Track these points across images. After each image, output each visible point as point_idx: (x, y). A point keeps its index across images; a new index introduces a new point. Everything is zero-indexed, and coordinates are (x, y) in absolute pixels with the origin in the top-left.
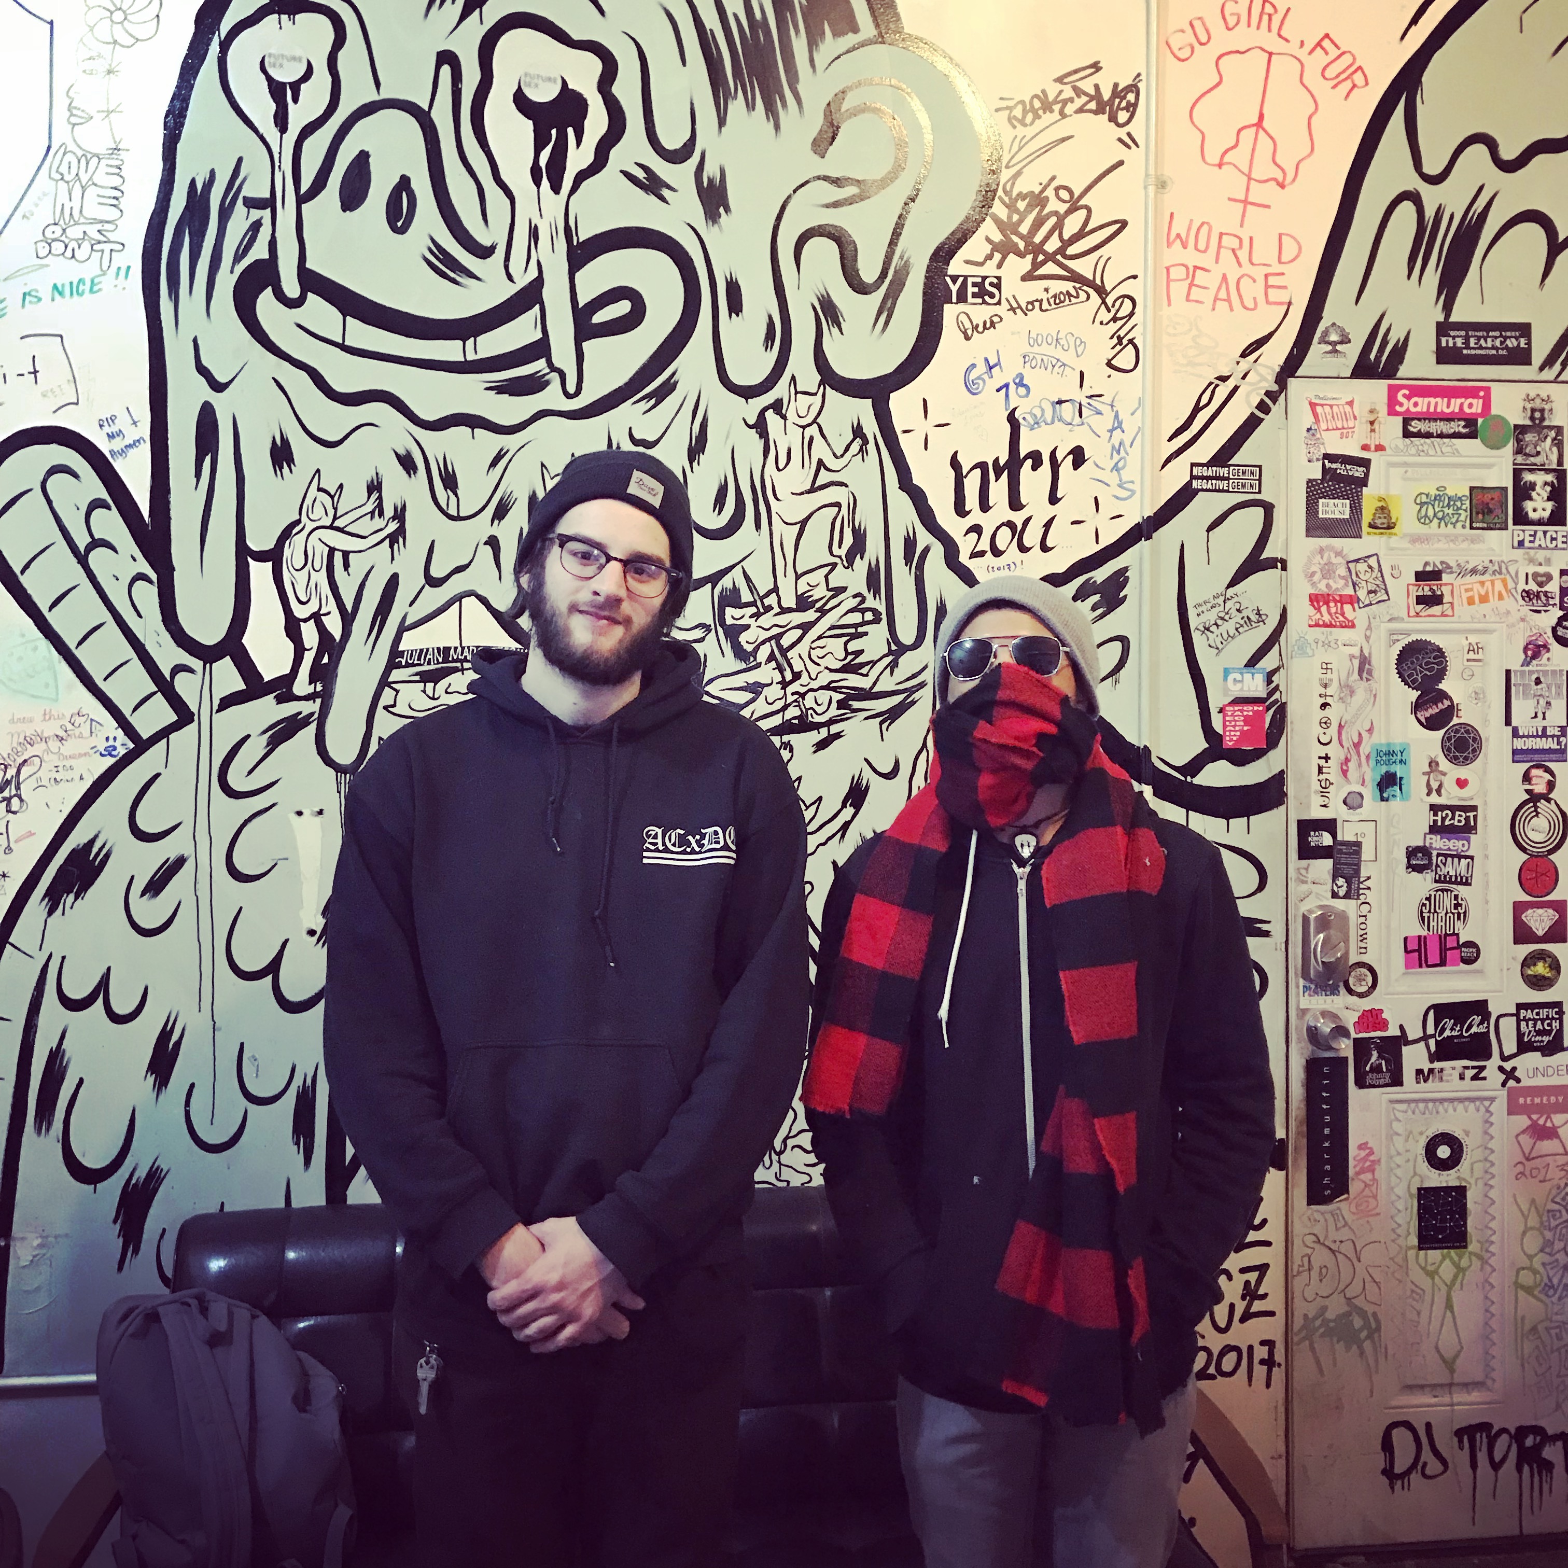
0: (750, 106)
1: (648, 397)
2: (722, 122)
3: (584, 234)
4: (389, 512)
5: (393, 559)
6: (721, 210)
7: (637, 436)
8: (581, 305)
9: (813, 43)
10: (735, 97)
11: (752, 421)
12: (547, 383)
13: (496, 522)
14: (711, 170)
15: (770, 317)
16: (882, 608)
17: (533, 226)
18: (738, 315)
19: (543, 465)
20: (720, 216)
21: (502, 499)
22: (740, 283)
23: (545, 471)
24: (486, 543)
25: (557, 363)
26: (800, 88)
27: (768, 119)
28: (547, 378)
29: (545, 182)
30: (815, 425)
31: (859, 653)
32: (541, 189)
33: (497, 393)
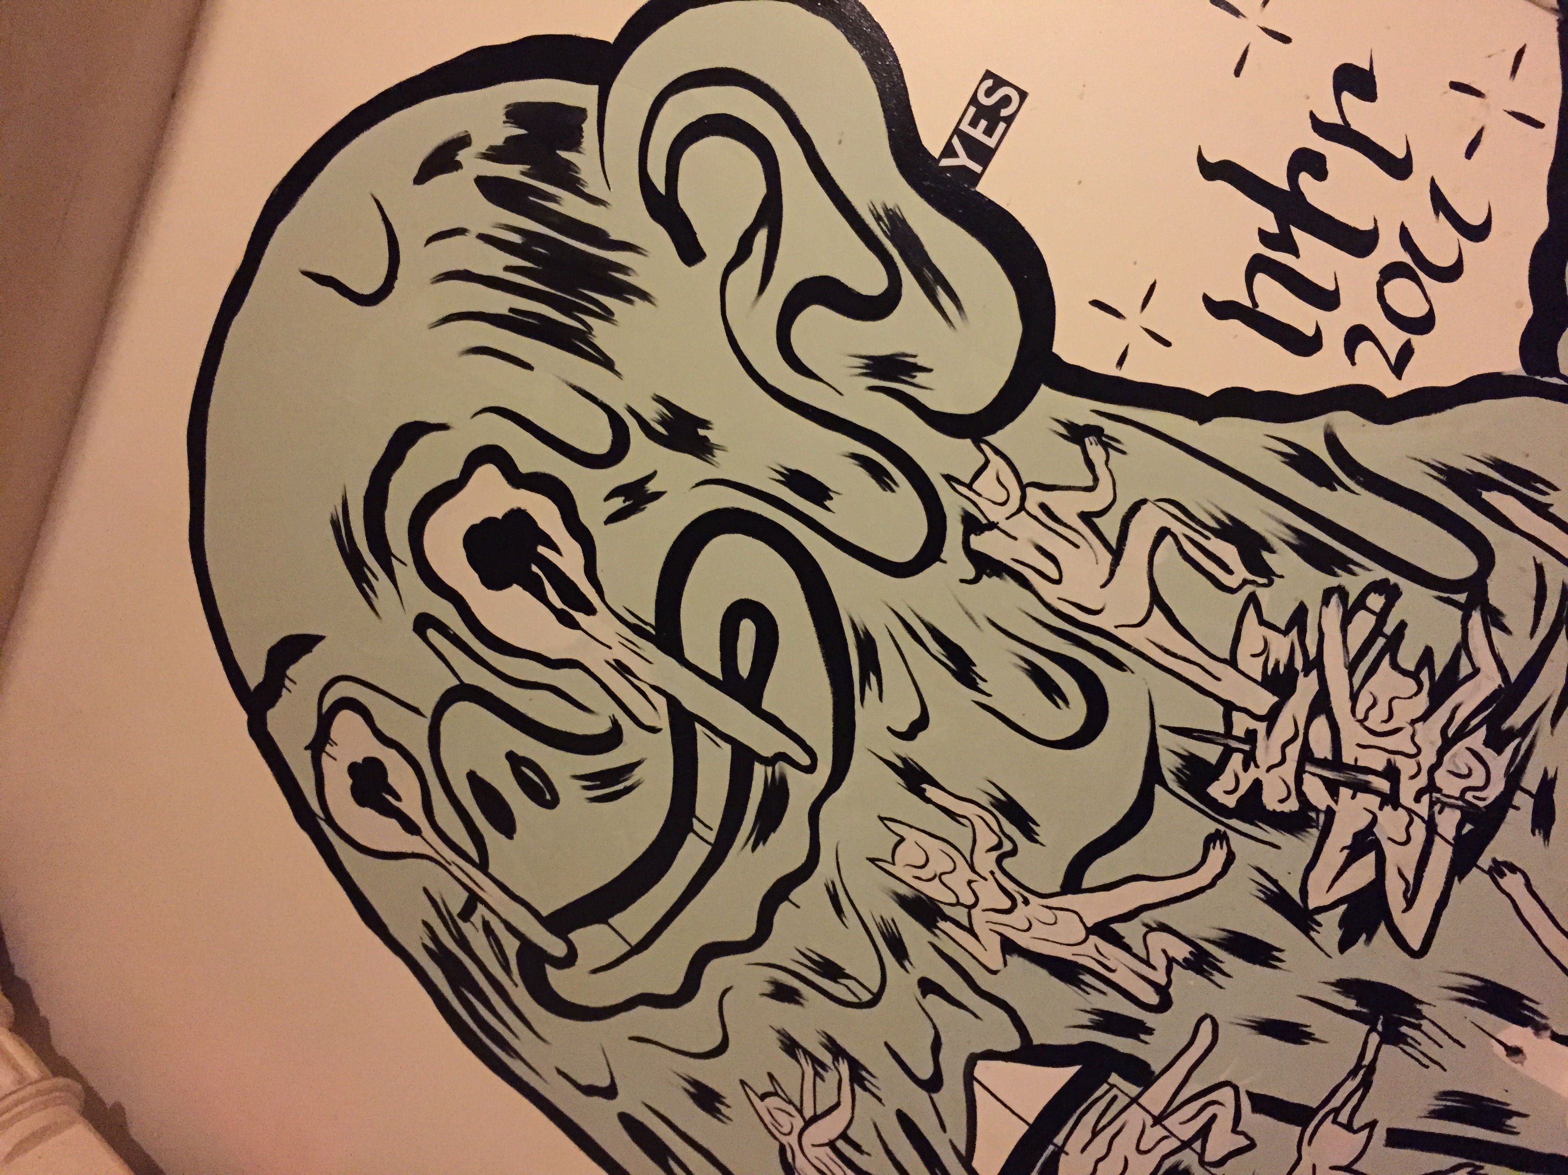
0: (607, 315)
1: (864, 680)
2: (608, 363)
3: (649, 616)
4: (826, 1057)
5: (880, 1100)
6: (702, 432)
7: (903, 727)
8: (719, 676)
9: (573, 185)
10: (590, 328)
11: (971, 573)
12: (783, 780)
13: (907, 964)
14: (651, 412)
15: (854, 456)
16: (1380, 573)
17: (613, 663)
18: (831, 498)
19: (872, 860)
20: (706, 438)
21: (882, 934)
22: (793, 467)
23: (880, 863)
24: (924, 997)
25: (768, 753)
26: (615, 235)
27: (630, 302)
28: (777, 774)
29: (579, 616)
30: (1030, 491)
31: (1427, 657)
32: (583, 626)
33: (764, 843)
